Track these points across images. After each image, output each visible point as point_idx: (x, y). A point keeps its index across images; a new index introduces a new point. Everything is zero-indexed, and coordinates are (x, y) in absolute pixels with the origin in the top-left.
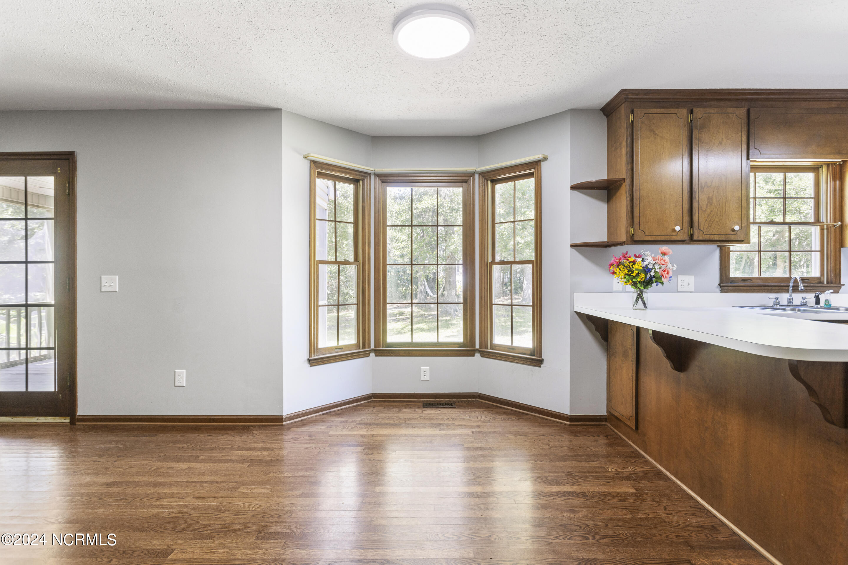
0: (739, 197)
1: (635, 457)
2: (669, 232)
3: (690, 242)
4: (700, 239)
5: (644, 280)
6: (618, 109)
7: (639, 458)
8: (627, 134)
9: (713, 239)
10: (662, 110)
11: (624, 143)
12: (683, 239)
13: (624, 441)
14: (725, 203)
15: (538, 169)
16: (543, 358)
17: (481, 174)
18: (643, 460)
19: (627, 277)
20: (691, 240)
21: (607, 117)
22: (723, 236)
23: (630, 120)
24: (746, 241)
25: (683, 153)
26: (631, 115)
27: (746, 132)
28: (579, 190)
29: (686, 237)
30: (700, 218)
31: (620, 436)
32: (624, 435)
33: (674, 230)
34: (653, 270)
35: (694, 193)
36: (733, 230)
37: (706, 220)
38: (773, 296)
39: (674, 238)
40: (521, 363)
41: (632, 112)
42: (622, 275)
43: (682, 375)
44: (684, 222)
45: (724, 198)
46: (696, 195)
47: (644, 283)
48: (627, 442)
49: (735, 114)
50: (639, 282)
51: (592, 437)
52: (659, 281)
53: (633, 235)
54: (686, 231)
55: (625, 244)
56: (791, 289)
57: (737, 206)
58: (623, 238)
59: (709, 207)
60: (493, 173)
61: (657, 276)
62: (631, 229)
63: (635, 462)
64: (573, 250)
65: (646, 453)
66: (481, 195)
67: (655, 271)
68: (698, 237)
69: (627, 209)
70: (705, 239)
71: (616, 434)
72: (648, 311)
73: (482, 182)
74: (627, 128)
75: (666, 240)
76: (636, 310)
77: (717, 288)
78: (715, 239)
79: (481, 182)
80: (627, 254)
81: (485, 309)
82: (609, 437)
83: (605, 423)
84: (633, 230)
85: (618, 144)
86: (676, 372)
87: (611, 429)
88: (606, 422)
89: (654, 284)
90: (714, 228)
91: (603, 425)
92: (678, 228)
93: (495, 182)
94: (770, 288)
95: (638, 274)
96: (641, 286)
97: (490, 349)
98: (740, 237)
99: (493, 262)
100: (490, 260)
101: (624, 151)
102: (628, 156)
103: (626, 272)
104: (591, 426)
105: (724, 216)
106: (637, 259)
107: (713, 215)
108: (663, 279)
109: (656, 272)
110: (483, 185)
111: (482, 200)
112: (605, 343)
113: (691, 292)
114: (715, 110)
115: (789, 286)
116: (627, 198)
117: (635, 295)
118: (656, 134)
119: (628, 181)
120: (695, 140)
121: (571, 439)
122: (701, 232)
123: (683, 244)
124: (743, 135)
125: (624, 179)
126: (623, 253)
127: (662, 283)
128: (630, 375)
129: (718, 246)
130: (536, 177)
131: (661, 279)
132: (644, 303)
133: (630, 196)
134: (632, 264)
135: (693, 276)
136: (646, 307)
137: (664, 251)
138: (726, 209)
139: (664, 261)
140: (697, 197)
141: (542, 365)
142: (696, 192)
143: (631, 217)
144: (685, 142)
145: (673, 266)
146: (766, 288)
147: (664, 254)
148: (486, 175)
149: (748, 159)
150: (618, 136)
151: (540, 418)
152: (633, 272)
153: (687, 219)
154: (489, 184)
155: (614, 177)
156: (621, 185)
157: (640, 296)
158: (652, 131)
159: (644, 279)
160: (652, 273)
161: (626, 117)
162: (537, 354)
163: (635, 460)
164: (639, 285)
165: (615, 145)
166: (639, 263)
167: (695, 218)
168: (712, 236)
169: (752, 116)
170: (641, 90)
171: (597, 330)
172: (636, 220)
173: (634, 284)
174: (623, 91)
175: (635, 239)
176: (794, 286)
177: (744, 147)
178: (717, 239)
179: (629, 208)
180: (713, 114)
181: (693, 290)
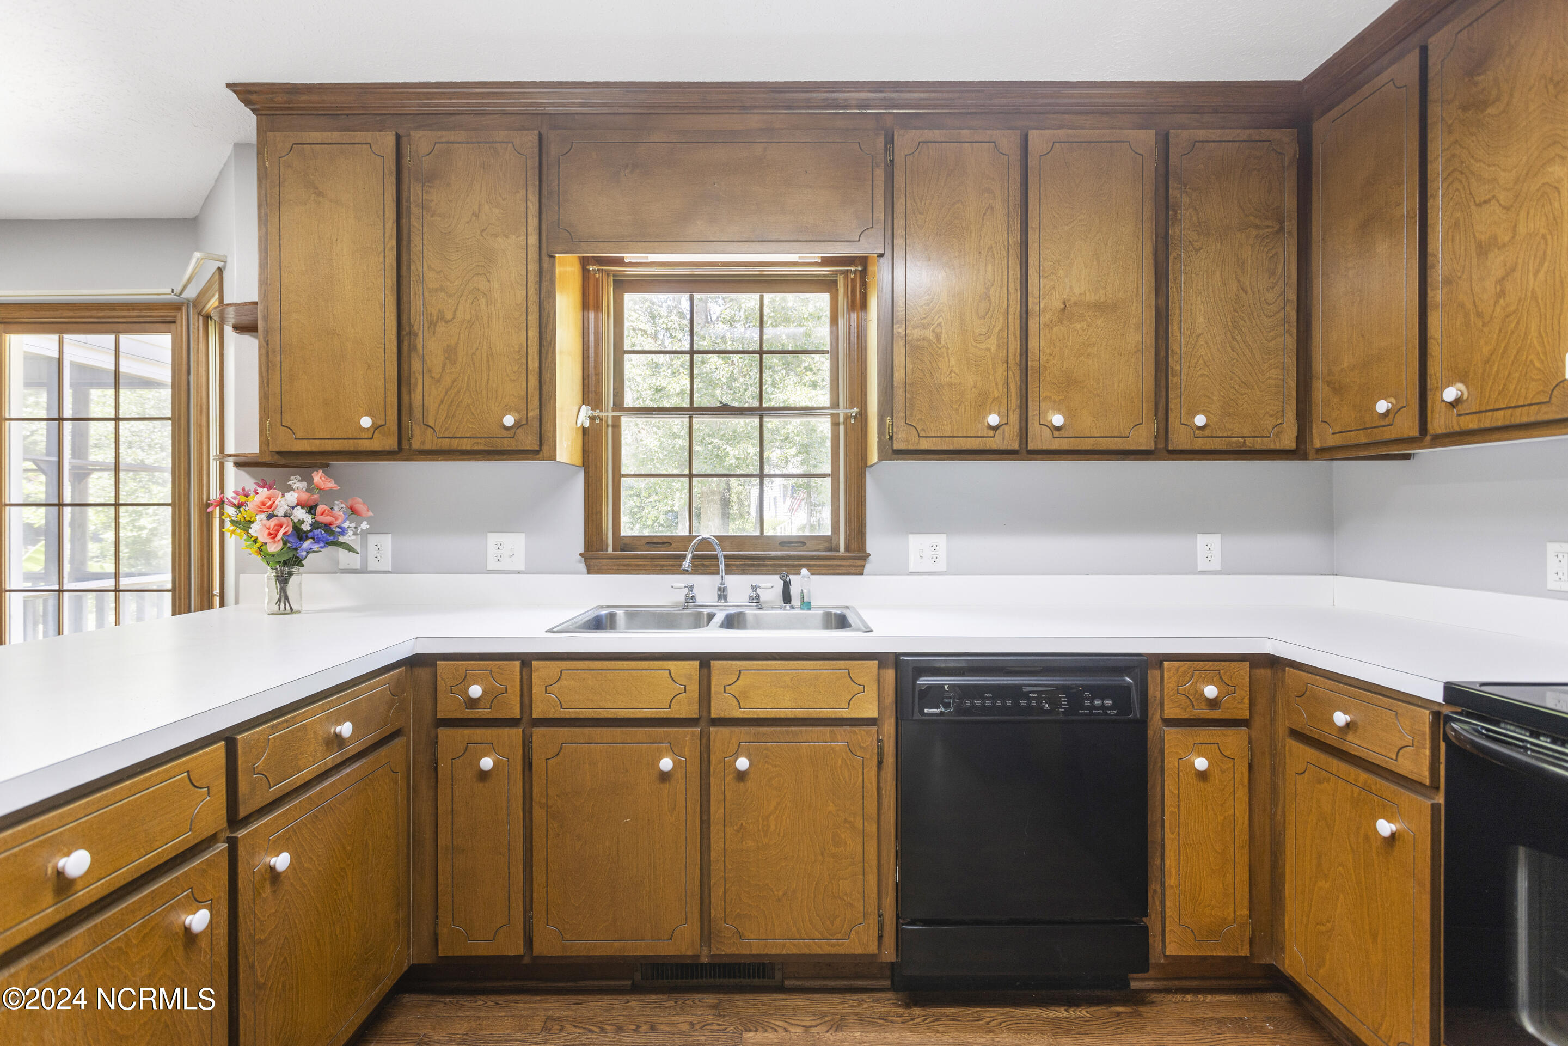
0: (521, 345)
2: (341, 430)
3: (407, 455)
4: (428, 447)
8: (260, 194)
9: (460, 448)
10: (335, 136)
12: (387, 448)
14: (488, 361)
20: (410, 450)
22: (482, 441)
25: (386, 240)
26: (265, 149)
27: (538, 189)
29: (386, 444)
30: (426, 398)
33: (356, 427)
35: (413, 337)
36: (505, 427)
37: (442, 401)
39: (359, 446)
41: (266, 141)
44: (388, 406)
45: (485, 349)
46: (416, 342)
49: (510, 145)
53: (268, 438)
54: (394, 428)
56: (722, 567)
57: (516, 368)
59: (448, 371)
68: (423, 443)
70: (438, 448)
74: (260, 179)
77: (580, 562)
78: (464, 448)
84: (268, 427)
90: (461, 422)
92: (366, 422)
98: (529, 442)
105: (484, 392)
107: (459, 391)
113: (519, 572)
114: (461, 135)
116: (262, 349)
118: (320, 194)
120: (413, 209)
122: (430, 431)
124: (531, 196)
135: (523, 535)
138: (489, 375)
140: (419, 346)
142: (416, 335)
144: (391, 214)
153: (390, 400)
158: (310, 185)
161: (259, 153)
167: (416, 397)
168: (457, 440)
169: (554, 150)
172: (273, 403)
175: (272, 448)
177: (534, 223)
178: (469, 448)
179: (264, 374)
180: (458, 145)
181: (523, 568)
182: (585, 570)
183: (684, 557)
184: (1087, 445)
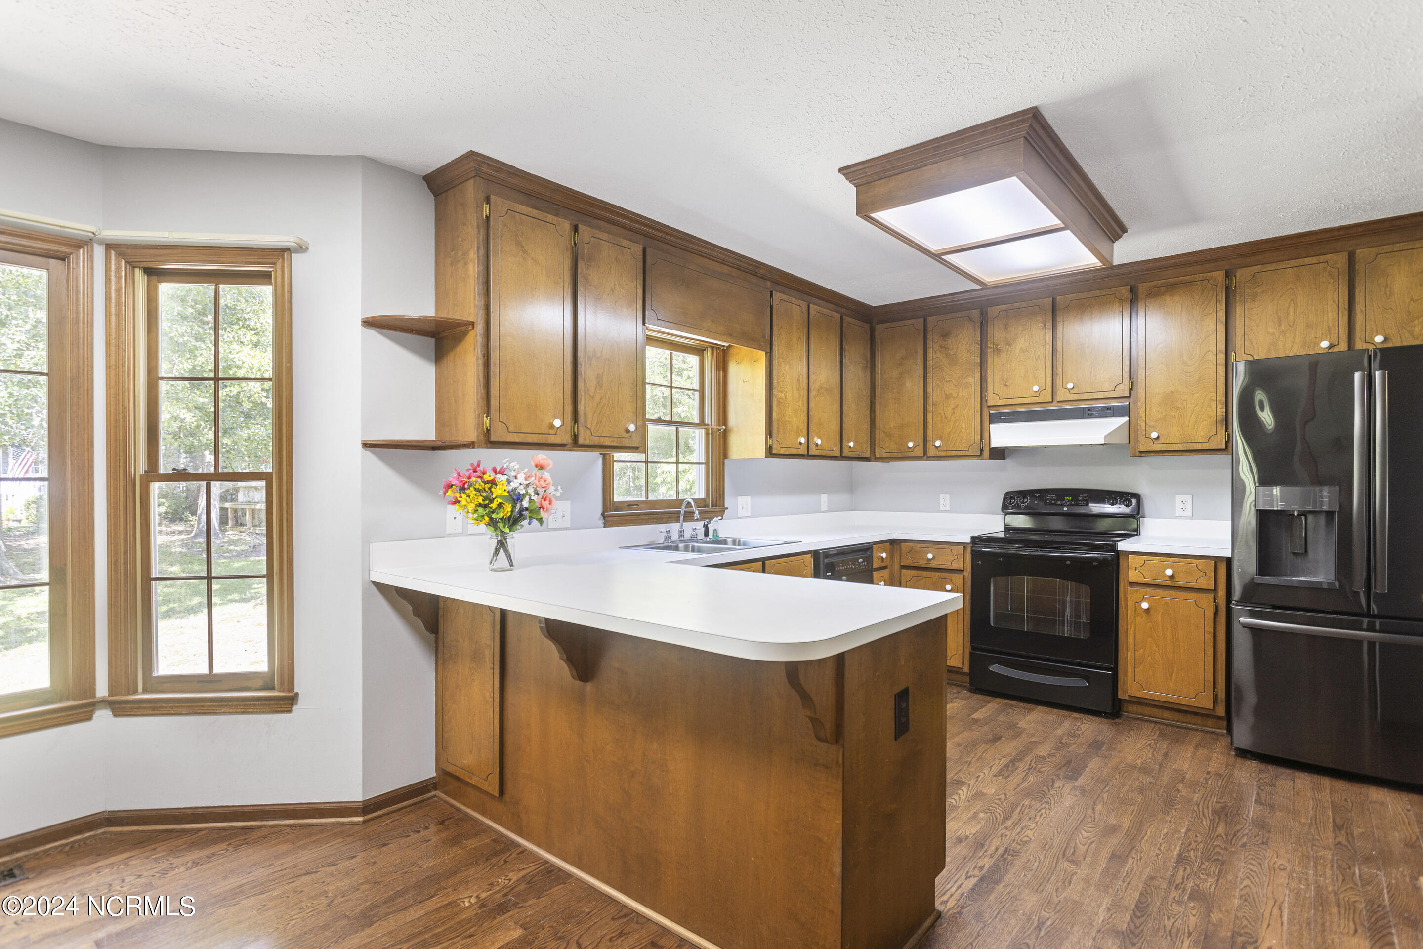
0: (633, 381)
1: (502, 852)
2: (544, 428)
3: (574, 447)
4: (587, 442)
5: (511, 516)
6: (460, 187)
7: (509, 850)
8: (478, 238)
9: (604, 444)
10: (535, 212)
11: (473, 255)
12: (565, 442)
13: (476, 820)
14: (618, 388)
15: (283, 267)
16: (296, 690)
17: (109, 246)
18: (518, 851)
19: (481, 510)
20: (575, 443)
21: (436, 195)
22: (615, 439)
23: (484, 215)
24: (641, 449)
25: (565, 295)
26: (485, 205)
27: (642, 282)
28: (382, 330)
29: (567, 439)
30: (586, 409)
31: (466, 814)
32: (474, 810)
33: (552, 426)
34: (527, 498)
35: (579, 366)
36: (628, 431)
37: (595, 412)
38: (663, 527)
39: (553, 439)
40: (237, 713)
41: (488, 200)
42: (471, 507)
43: (589, 687)
44: (566, 413)
45: (616, 380)
46: (581, 369)
47: (509, 521)
48: (482, 823)
49: (628, 250)
50: (502, 519)
51: (416, 836)
52: (534, 516)
53: (488, 431)
54: (569, 428)
55: (474, 447)
56: (682, 517)
57: (631, 394)
58: (472, 435)
59: (598, 391)
60: (152, 252)
61: (531, 508)
62: (485, 419)
63: (506, 862)
64: (368, 453)
65: (520, 834)
66: (113, 301)
67: (530, 499)
68: (585, 439)
69: (478, 380)
70: (593, 443)
71: (458, 810)
72: (515, 572)
73: (118, 269)
74: (478, 227)
75: (541, 442)
76: (495, 570)
77: (600, 519)
78: (606, 444)
79: (113, 267)
80: (478, 466)
81: (126, 592)
82: (446, 823)
83: (433, 793)
84: (488, 422)
85: (460, 253)
86: (579, 683)
87: (446, 802)
88: (435, 790)
89: (525, 522)
90: (605, 426)
91: (429, 799)
92: (557, 423)
93: (154, 274)
94: (659, 516)
95: (500, 505)
96: (504, 527)
97: (145, 691)
98: (635, 443)
99: (152, 473)
100: (142, 467)
101: (473, 269)
102: (481, 281)
103: (480, 500)
104: (408, 809)
105: (616, 408)
106: (498, 476)
107: (603, 406)
108: (542, 514)
109: (531, 501)
110: (119, 278)
111: (118, 315)
112: (432, 637)
113: (566, 529)
114: (605, 236)
115: (679, 512)
116: (477, 359)
117: (494, 543)
118: (525, 252)
119: (480, 327)
120: (580, 279)
121: (372, 857)
122: (588, 432)
123: (564, 450)
124: (639, 286)
125: (473, 324)
126: (472, 465)
127: (541, 520)
128: (488, 694)
129: (601, 454)
130: (279, 283)
131: (538, 512)
132: (509, 557)
133: (484, 357)
134: (490, 485)
135: (571, 502)
136: (512, 565)
137: (541, 462)
138: (618, 397)
139: (545, 481)
140: (583, 373)
141: (295, 708)
142: (581, 365)
143: (484, 396)
144: (567, 278)
145: (556, 490)
146: (655, 516)
147: (541, 467)
148: (129, 251)
149: (644, 323)
150: (460, 239)
151: (291, 826)
152: (492, 501)
153: (569, 408)
154: (140, 277)
155: (450, 316)
156: (465, 334)
157: (502, 544)
158: (519, 244)
159: (509, 514)
160: (525, 504)
161: (477, 207)
162: (282, 683)
163: (504, 857)
164: (501, 525)
165: (452, 254)
166: (503, 484)
167: (581, 408)
168: (601, 438)
169: (649, 260)
170: (504, 164)
171: (416, 613)
172: (494, 403)
173: (493, 523)
174: (471, 155)
175: (493, 439)
176: (685, 513)
177: (640, 303)
178: (609, 444)
179: (482, 379)
180: (604, 242)
181: (569, 526)
182: (602, 525)
183: (693, 513)
184: (824, 453)
